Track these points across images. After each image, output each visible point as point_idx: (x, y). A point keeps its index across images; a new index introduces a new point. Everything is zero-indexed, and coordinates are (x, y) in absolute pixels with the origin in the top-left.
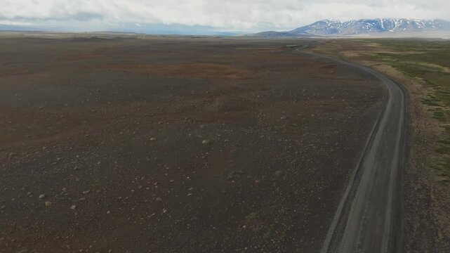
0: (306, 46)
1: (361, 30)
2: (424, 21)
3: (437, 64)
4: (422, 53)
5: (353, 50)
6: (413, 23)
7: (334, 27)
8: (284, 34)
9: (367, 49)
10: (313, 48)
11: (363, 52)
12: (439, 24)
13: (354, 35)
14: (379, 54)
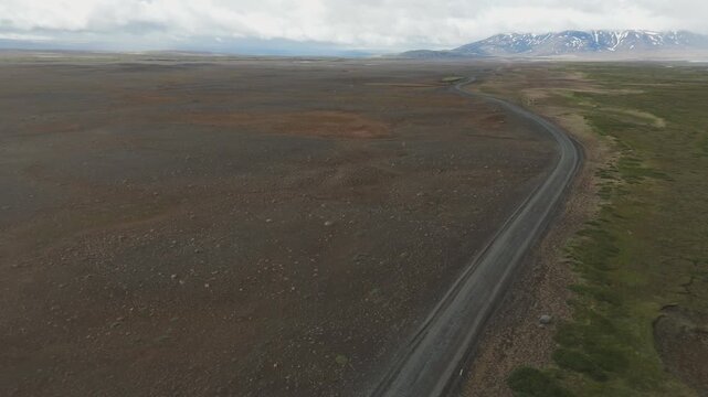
0: (473, 79)
1: (563, 49)
2: (661, 34)
3: (652, 113)
4: (641, 92)
5: (543, 85)
6: (645, 37)
7: (523, 43)
8: (444, 54)
9: (563, 83)
10: (481, 82)
11: (555, 91)
12: (686, 38)
13: (553, 56)
14: (577, 94)
